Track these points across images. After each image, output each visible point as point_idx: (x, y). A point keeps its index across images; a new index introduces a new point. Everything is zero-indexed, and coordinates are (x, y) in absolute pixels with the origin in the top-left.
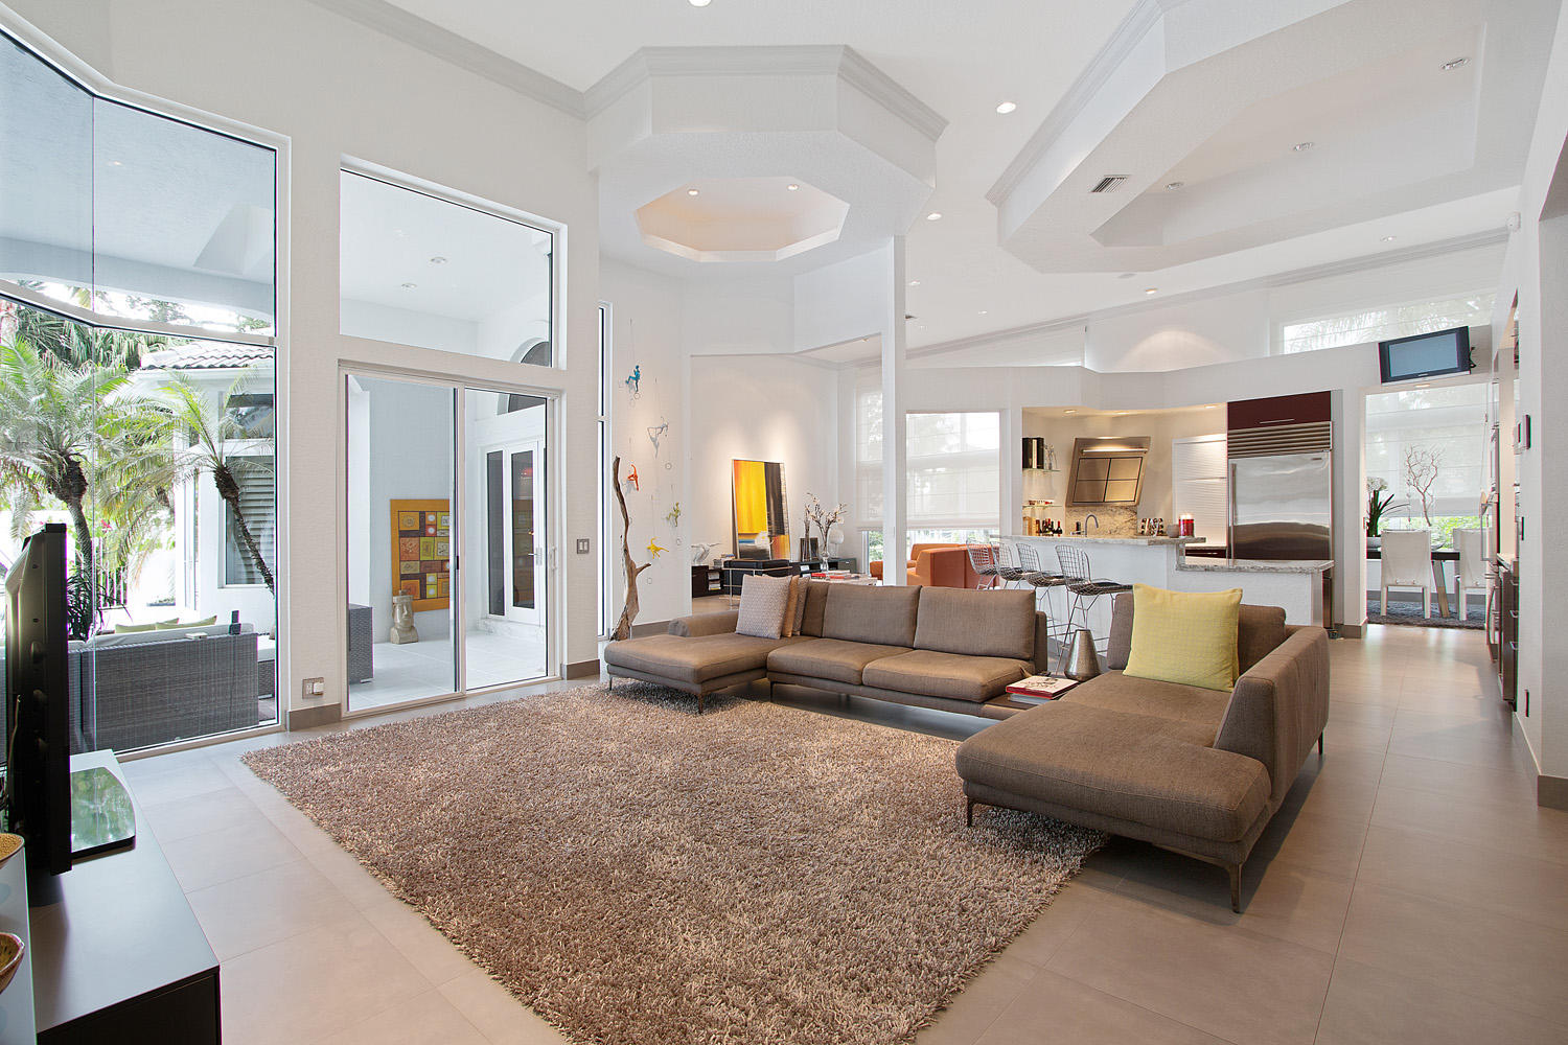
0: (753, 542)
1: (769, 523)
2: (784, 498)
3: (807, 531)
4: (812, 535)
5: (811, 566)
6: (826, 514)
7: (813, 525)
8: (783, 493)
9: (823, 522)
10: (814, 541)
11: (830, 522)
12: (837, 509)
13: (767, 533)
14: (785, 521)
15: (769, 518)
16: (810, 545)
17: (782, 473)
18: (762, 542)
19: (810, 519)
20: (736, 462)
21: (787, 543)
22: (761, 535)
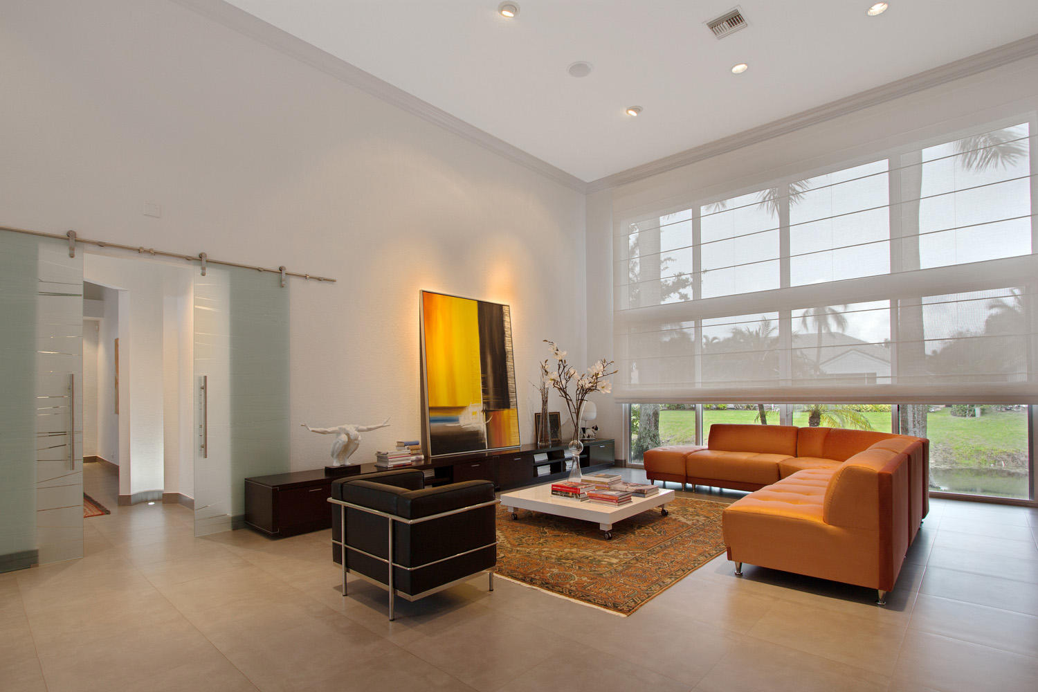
0: (456, 420)
1: (485, 392)
2: (509, 356)
3: (545, 402)
4: (551, 408)
5: (550, 455)
6: (577, 376)
7: (554, 395)
8: (508, 348)
9: (572, 391)
10: (555, 418)
11: (584, 391)
12: (598, 367)
13: (481, 406)
14: (511, 389)
15: (484, 383)
16: (547, 423)
17: (506, 319)
18: (473, 419)
19: (549, 384)
20: (427, 295)
21: (513, 421)
22: (470, 410)
